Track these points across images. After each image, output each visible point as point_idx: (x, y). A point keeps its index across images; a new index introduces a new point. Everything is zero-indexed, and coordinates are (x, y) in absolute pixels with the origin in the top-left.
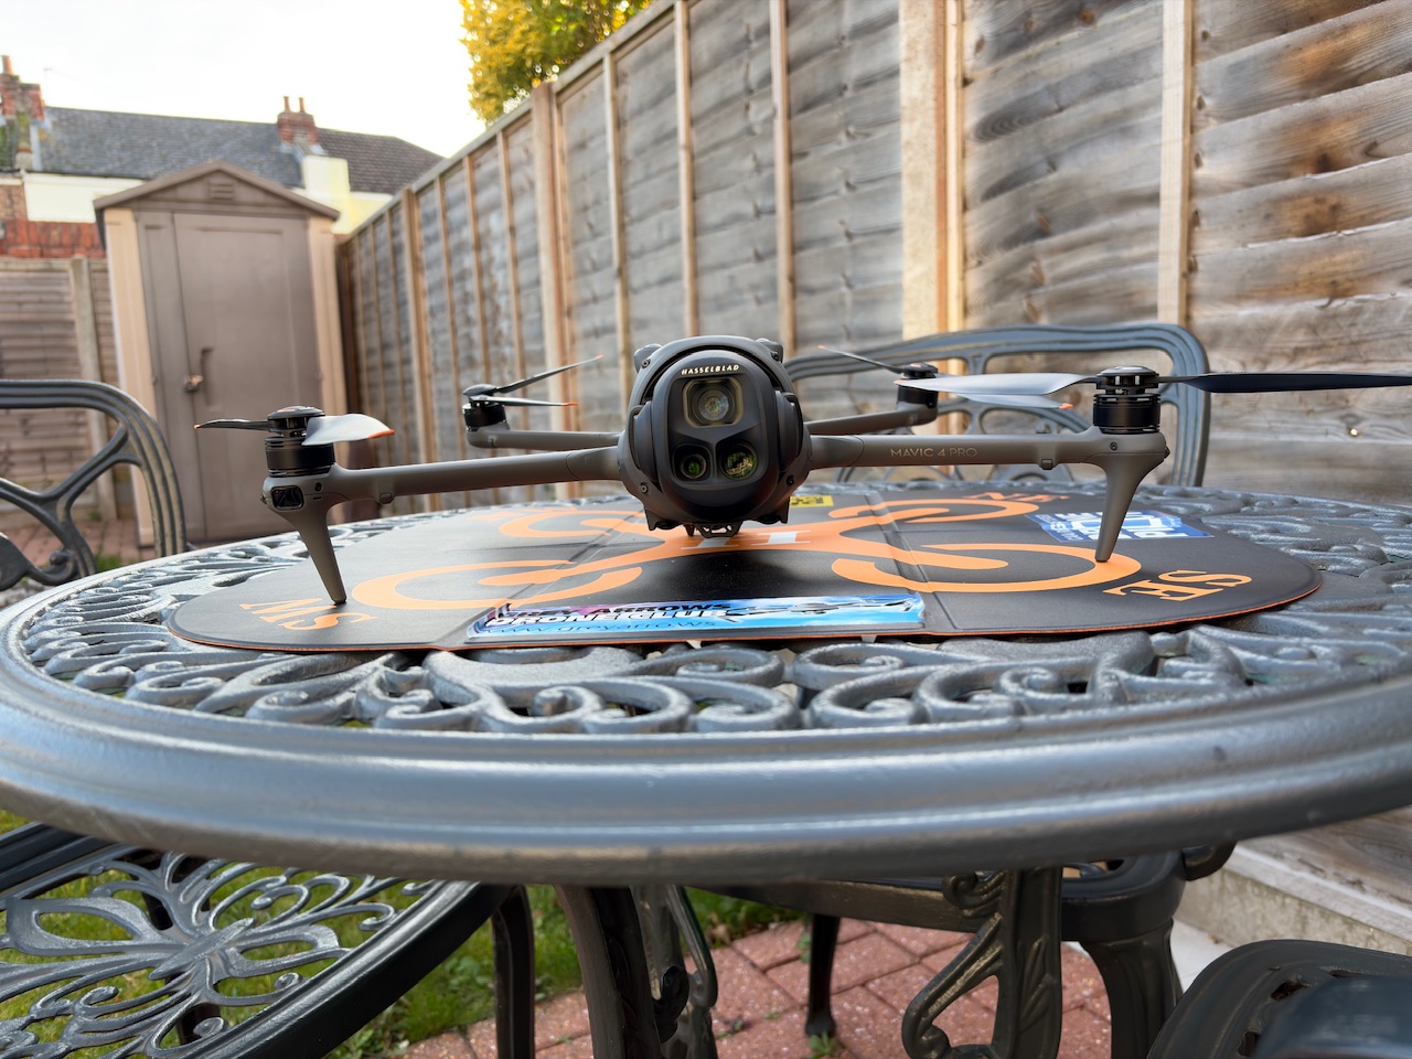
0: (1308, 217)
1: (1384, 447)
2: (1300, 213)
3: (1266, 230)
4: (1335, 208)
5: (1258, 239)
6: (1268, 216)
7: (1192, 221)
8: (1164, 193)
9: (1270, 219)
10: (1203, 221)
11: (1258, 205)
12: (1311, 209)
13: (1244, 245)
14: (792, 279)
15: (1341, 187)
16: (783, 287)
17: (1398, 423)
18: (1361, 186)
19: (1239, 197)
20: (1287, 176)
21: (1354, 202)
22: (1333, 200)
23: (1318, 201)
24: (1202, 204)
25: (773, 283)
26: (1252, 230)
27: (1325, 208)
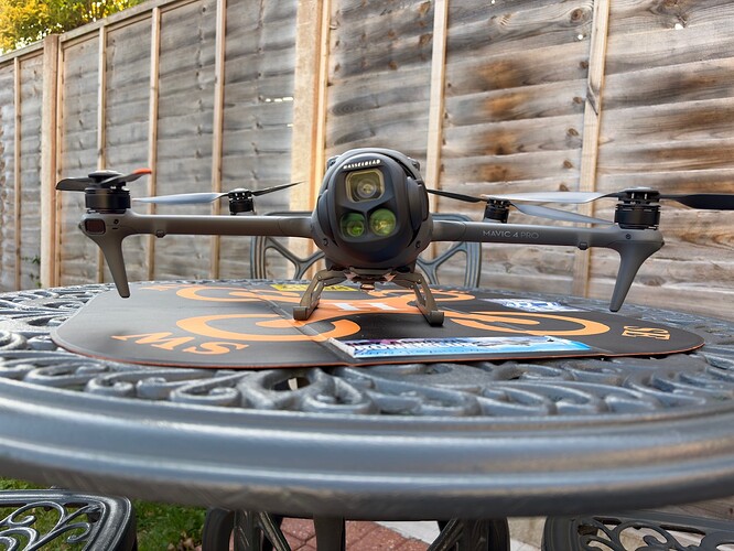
0: (493, 174)
1: (522, 279)
2: (490, 172)
3: (474, 177)
4: (505, 172)
5: (470, 181)
6: (475, 171)
7: (441, 169)
8: (429, 154)
9: (476, 172)
10: (446, 170)
11: (471, 166)
12: (494, 171)
13: (464, 183)
14: (220, 170)
15: (507, 163)
16: (215, 174)
17: (528, 268)
18: (516, 163)
19: (462, 161)
20: (484, 154)
21: (513, 170)
22: (504, 168)
23: (498, 168)
24: (446, 162)
25: (208, 172)
26: (468, 177)
27: (500, 171)
